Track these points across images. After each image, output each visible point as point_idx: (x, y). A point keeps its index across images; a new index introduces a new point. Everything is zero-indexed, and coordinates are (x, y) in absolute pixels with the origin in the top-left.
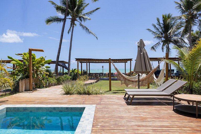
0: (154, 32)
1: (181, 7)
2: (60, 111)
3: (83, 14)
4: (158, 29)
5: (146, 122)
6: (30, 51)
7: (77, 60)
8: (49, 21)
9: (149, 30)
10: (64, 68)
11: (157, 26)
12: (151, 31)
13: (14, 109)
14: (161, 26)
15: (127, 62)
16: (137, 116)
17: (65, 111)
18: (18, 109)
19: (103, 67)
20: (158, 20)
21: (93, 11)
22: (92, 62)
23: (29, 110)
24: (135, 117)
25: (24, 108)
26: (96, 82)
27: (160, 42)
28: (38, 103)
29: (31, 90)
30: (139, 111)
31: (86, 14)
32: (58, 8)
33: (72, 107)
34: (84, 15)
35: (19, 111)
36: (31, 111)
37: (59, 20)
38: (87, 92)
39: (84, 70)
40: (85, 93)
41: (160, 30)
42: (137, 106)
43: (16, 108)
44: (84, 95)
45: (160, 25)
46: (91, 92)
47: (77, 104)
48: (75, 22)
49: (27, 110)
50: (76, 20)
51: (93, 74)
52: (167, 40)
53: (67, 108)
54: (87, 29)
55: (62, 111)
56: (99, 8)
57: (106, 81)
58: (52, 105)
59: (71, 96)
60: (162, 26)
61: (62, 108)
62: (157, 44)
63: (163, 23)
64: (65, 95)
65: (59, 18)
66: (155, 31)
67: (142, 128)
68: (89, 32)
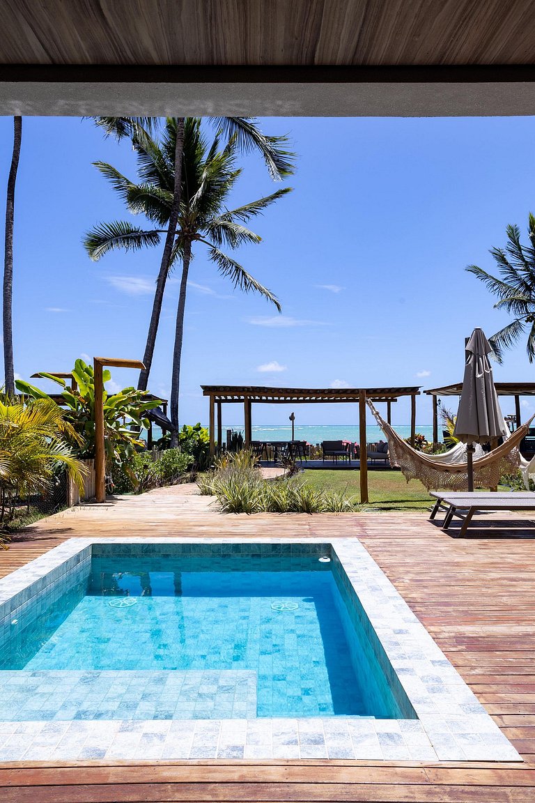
0: (497, 281)
2: (253, 556)
3: (222, 212)
4: (513, 271)
5: (527, 572)
6: (98, 364)
7: (208, 390)
8: (96, 242)
9: (476, 271)
10: (153, 423)
11: (510, 259)
12: (487, 276)
13: (114, 550)
14: (524, 260)
15: (396, 400)
16: (494, 560)
17: (269, 556)
18: (128, 547)
19: (292, 418)
20: (514, 236)
21: (264, 203)
22: (261, 401)
23: (159, 552)
24: (492, 563)
25: (143, 545)
26: (290, 475)
27: (522, 322)
28: (170, 535)
29: (101, 500)
30: (496, 551)
31: (236, 212)
32: (135, 196)
33: (290, 544)
34: (227, 217)
35: (129, 556)
36: (166, 556)
37: (132, 238)
38: (300, 504)
39: (229, 432)
40: (294, 508)
41: (522, 274)
42: (486, 541)
43: (119, 545)
44: (295, 514)
45: (521, 257)
46: (314, 503)
47: (296, 536)
48: (194, 243)
49: (154, 551)
50: (197, 237)
51: (265, 444)
53: (275, 546)
54: (238, 269)
55: (259, 556)
56: (285, 191)
57: (324, 471)
58: (225, 539)
59: (252, 515)
60: (527, 259)
61: (259, 545)
62: (509, 326)
64: (232, 515)
65: (132, 232)
66: (500, 277)
67: (521, 582)
68: (248, 284)
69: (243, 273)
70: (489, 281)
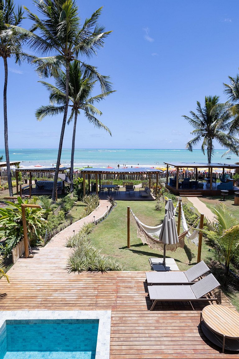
0: (192, 120)
1: (231, 92)
6: (23, 207)
9: (185, 116)
11: (197, 113)
20: (199, 104)
27: (201, 136)
29: (27, 257)
38: (99, 268)
41: (201, 119)
45: (201, 112)
48: (79, 110)
50: (80, 108)
52: (210, 134)
54: (96, 119)
59: (80, 274)
60: (203, 113)
63: (206, 109)
68: (100, 125)
69: (98, 121)
70: (190, 120)
